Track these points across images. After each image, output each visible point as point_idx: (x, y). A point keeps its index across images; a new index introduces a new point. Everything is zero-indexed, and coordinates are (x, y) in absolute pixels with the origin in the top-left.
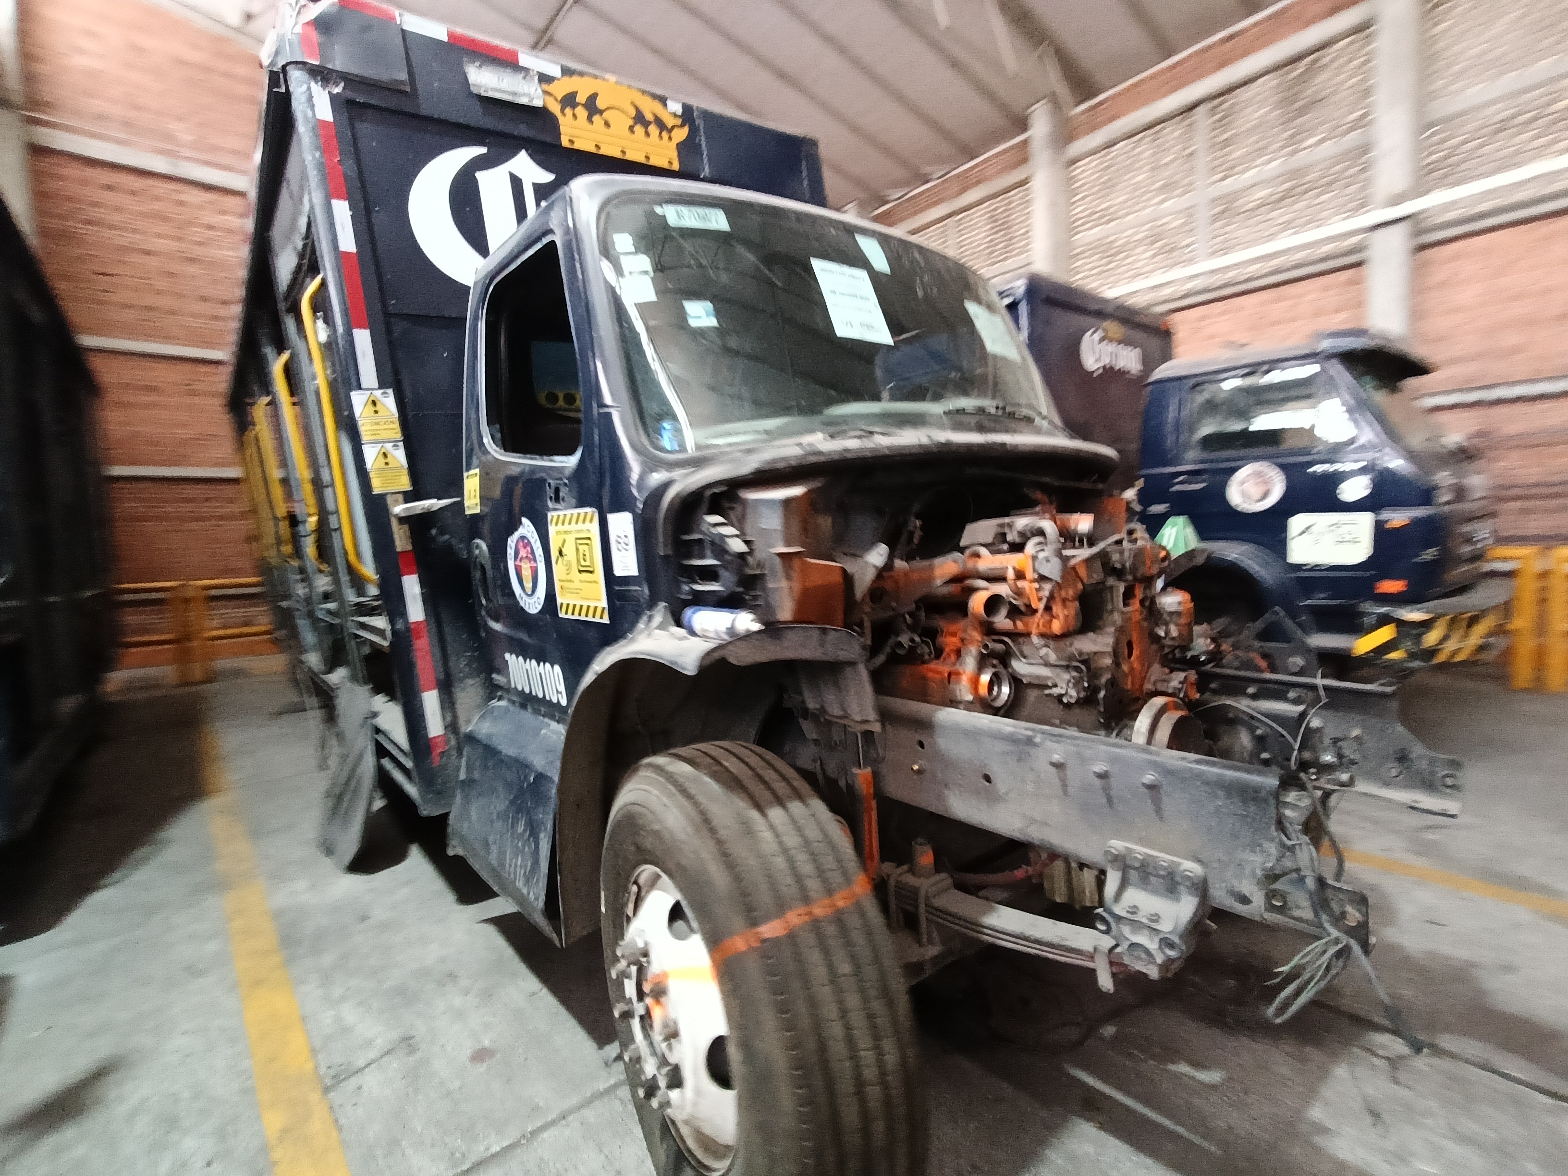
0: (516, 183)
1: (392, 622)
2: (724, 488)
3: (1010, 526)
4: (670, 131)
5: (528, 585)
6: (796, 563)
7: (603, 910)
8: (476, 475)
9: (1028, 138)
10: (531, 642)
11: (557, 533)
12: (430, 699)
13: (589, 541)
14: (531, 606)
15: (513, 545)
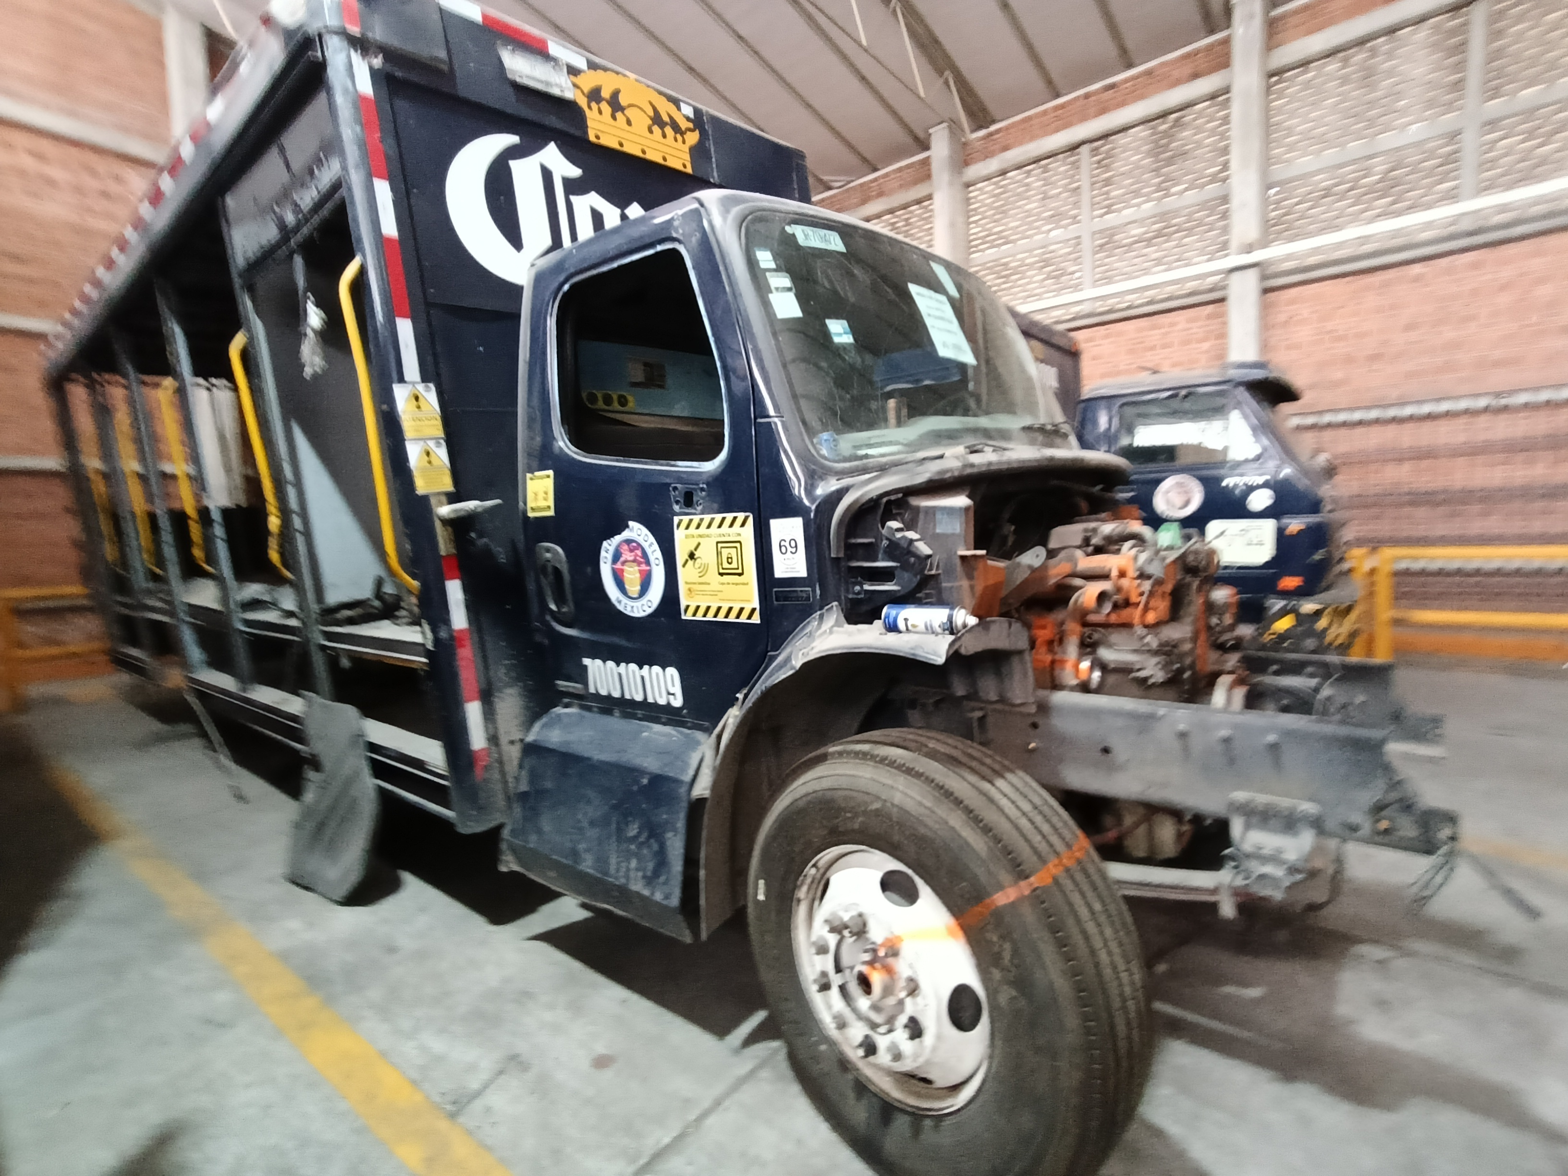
0: (547, 175)
1: (434, 631)
3: (1095, 530)
4: (682, 134)
5: (634, 588)
6: (980, 565)
7: (761, 897)
8: (548, 476)
9: (928, 158)
10: (630, 646)
11: (687, 537)
12: (473, 711)
13: (738, 545)
14: (635, 609)
15: (612, 549)
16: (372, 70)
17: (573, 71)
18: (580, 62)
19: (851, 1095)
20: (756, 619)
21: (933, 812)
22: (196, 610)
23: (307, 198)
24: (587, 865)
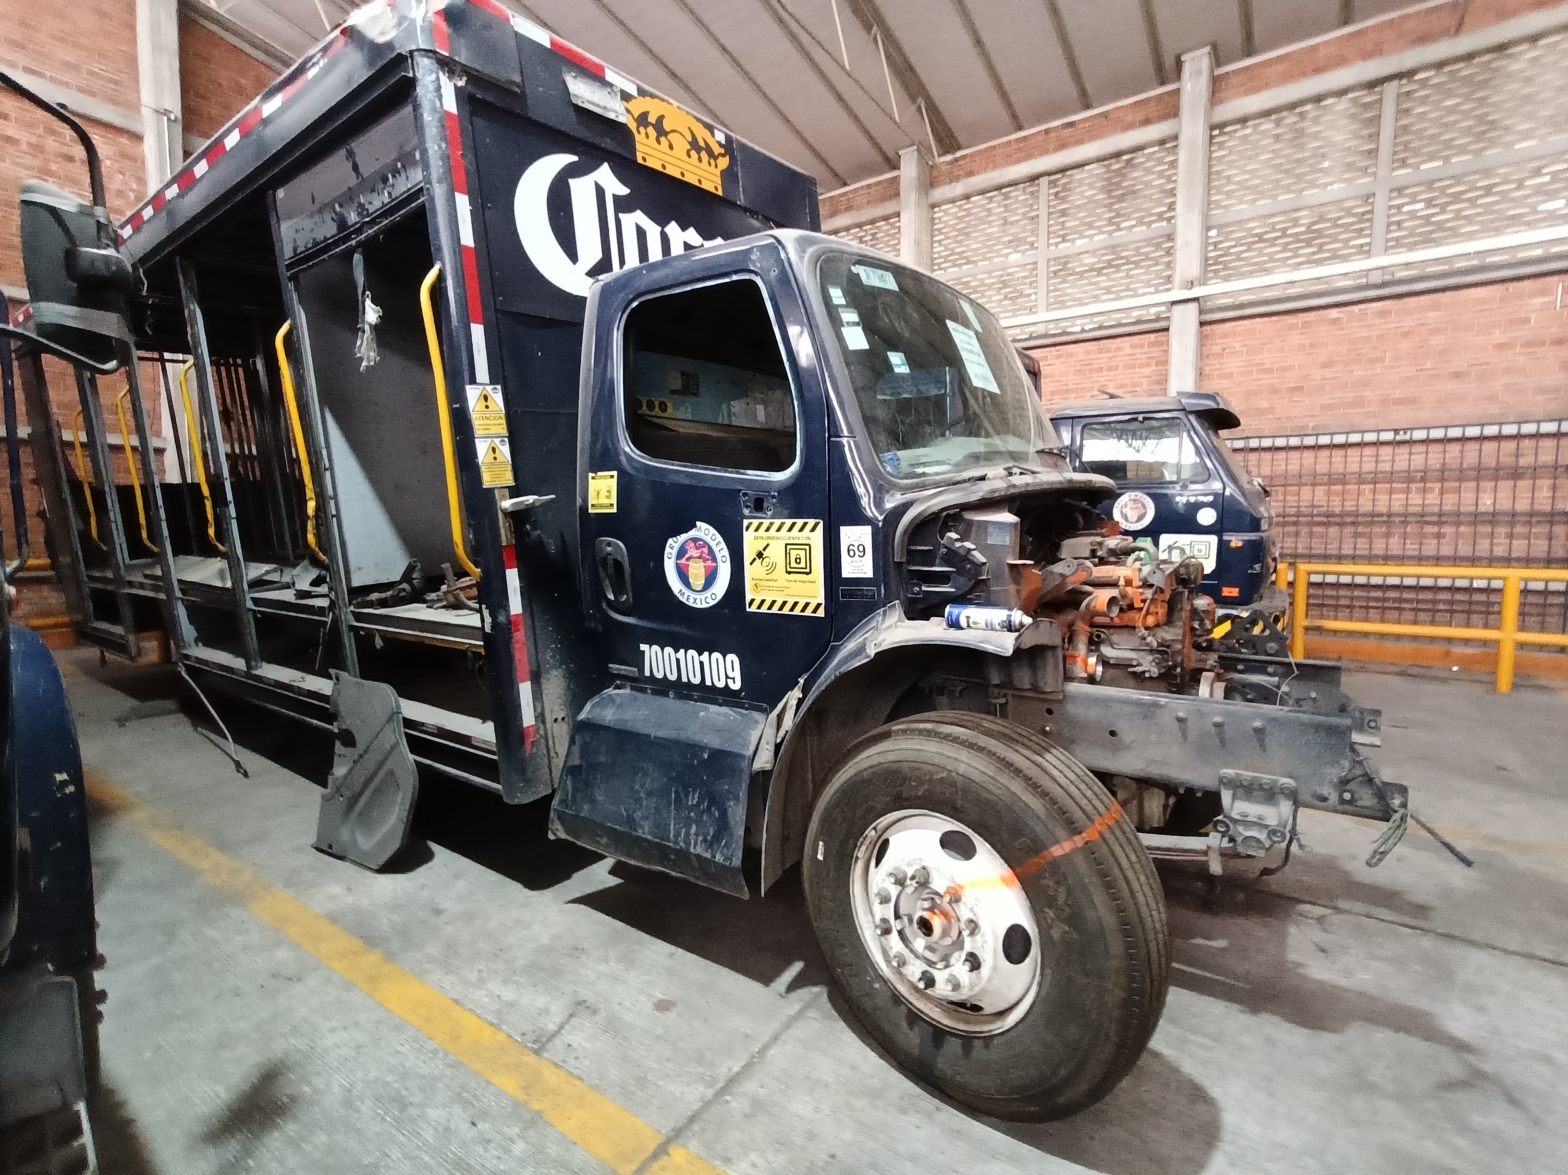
0: (600, 192)
1: (495, 616)
2: (956, 511)
3: (1100, 544)
4: (716, 158)
5: (698, 581)
6: (1025, 572)
7: (820, 857)
8: (612, 477)
9: (897, 178)
10: (691, 633)
11: (756, 538)
12: (525, 690)
13: (807, 548)
14: (698, 601)
16: (457, 89)
17: (626, 97)
18: (632, 90)
20: (821, 613)
21: (995, 780)
23: (377, 202)
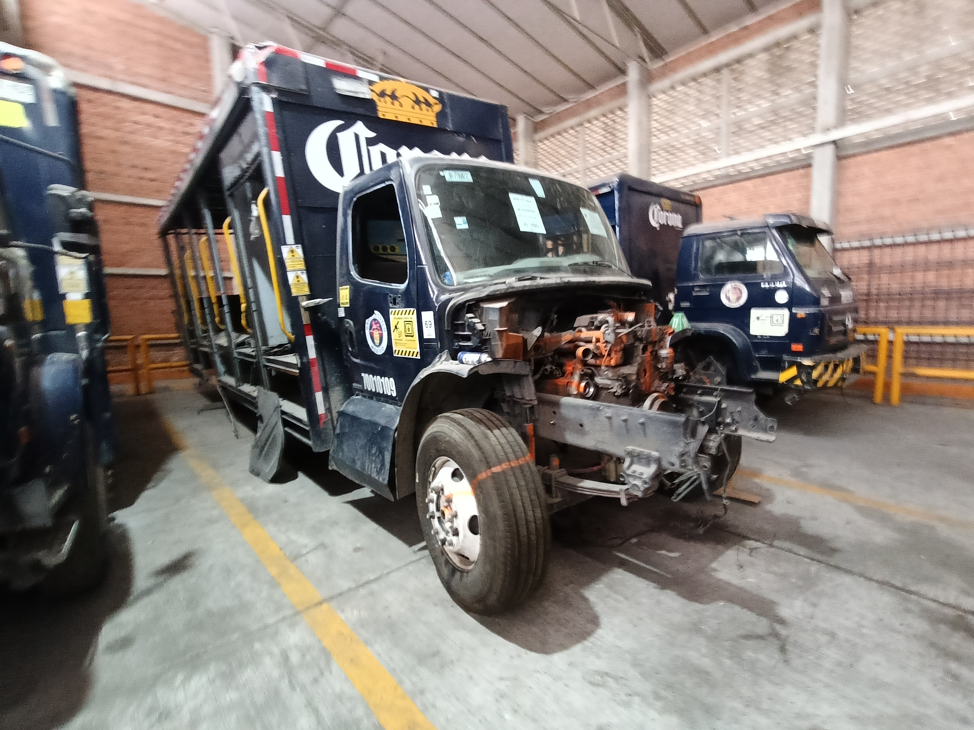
0: (357, 137)
1: (301, 358)
2: (474, 302)
3: (596, 318)
4: (432, 106)
5: (377, 341)
6: (505, 334)
7: (417, 481)
8: (347, 288)
9: (626, 81)
10: (377, 367)
11: (394, 318)
12: (319, 396)
13: (411, 323)
14: (378, 351)
15: (369, 323)
16: (272, 100)
17: (371, 83)
18: (375, 78)
19: (443, 564)
20: (419, 357)
22: (220, 347)
23: (250, 157)
24: (358, 466)
